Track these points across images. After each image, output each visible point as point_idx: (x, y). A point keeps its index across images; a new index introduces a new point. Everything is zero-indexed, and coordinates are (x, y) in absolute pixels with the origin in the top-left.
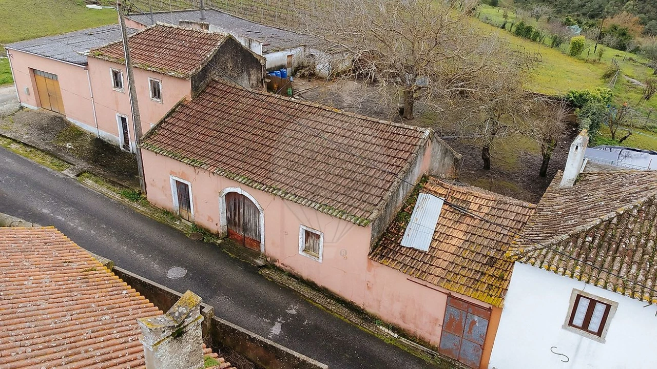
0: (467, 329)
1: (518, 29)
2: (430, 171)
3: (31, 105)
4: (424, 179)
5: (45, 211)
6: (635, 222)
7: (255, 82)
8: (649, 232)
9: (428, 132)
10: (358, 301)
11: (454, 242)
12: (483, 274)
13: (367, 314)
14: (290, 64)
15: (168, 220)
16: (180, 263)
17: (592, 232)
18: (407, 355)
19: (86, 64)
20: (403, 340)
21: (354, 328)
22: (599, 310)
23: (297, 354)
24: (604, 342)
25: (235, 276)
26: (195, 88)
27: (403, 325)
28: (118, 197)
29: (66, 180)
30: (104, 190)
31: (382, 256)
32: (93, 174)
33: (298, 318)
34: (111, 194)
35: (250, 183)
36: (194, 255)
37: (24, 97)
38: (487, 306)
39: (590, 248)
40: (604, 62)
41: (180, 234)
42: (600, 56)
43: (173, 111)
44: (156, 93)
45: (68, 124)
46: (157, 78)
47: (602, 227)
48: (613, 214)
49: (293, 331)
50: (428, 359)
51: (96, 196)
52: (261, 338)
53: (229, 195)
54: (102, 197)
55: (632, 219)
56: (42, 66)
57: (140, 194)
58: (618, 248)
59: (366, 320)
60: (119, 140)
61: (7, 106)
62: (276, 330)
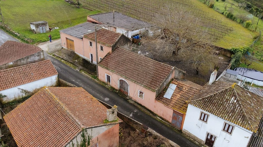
0: (178, 119)
1: (228, 15)
2: (175, 77)
3: (65, 47)
4: (172, 80)
5: (73, 80)
6: (218, 96)
7: (129, 46)
8: (220, 99)
9: (173, 68)
10: (152, 110)
11: (177, 97)
12: (183, 106)
13: (154, 113)
14: (140, 33)
15: (104, 85)
16: (108, 97)
17: (207, 98)
18: (163, 124)
19: (82, 39)
20: (163, 121)
21: (151, 117)
22: (206, 116)
23: (135, 121)
24: (207, 124)
25: (121, 101)
26: (112, 49)
27: (163, 117)
28: (91, 77)
29: (77, 71)
30: (87, 75)
31: (158, 100)
32: (84, 70)
33: (137, 113)
34: (89, 76)
35: (126, 78)
36: (111, 95)
37: (63, 45)
38: (182, 114)
39: (206, 102)
40: (257, 31)
41: (107, 89)
42: (256, 29)
43: (107, 55)
44: (102, 49)
45: (75, 54)
46: (102, 46)
47: (210, 97)
48: (213, 94)
49: (135, 116)
50: (168, 126)
51: (85, 77)
52: (128, 117)
53: (120, 80)
54: (87, 77)
55: (217, 96)
56: (69, 37)
57: (97, 77)
58: (212, 102)
59: (154, 115)
60: (90, 60)
61: (58, 47)
62: (131, 115)
